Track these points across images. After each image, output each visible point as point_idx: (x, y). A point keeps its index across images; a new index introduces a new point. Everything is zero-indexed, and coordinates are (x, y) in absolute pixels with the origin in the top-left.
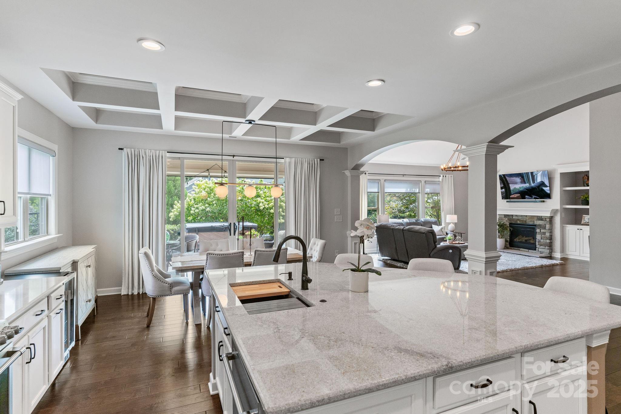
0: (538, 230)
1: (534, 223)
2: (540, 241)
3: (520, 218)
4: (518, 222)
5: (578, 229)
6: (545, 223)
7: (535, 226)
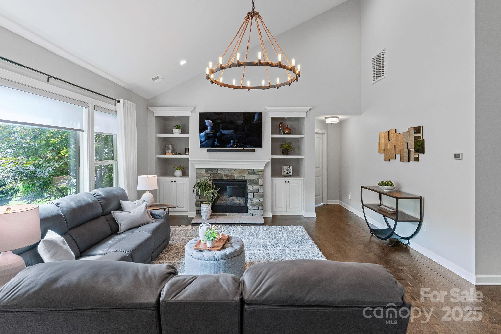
0: (249, 187)
1: (245, 178)
2: (252, 201)
3: (228, 172)
4: (224, 178)
5: (286, 182)
6: (258, 177)
7: (245, 181)
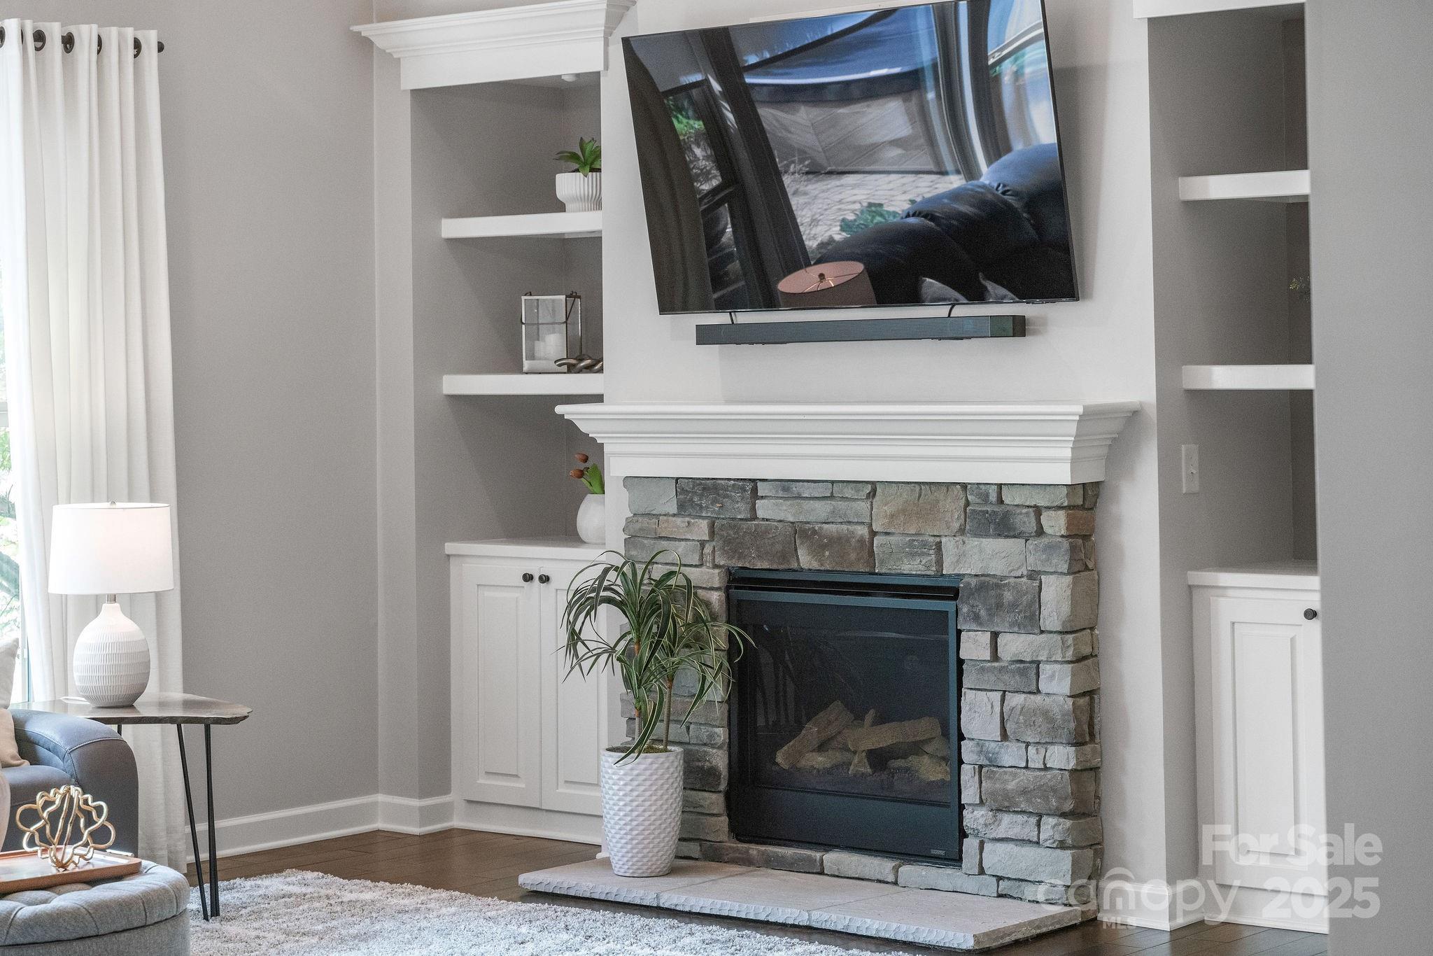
0: (974, 646)
1: (940, 562)
2: (994, 763)
4: (806, 560)
6: (1031, 559)
7: (950, 591)
